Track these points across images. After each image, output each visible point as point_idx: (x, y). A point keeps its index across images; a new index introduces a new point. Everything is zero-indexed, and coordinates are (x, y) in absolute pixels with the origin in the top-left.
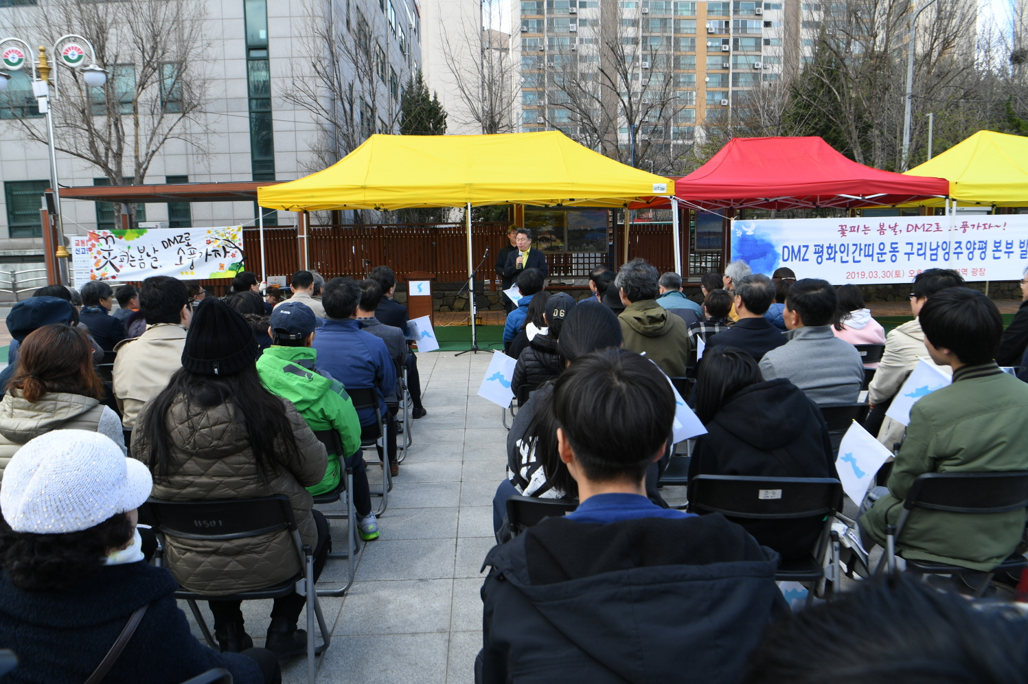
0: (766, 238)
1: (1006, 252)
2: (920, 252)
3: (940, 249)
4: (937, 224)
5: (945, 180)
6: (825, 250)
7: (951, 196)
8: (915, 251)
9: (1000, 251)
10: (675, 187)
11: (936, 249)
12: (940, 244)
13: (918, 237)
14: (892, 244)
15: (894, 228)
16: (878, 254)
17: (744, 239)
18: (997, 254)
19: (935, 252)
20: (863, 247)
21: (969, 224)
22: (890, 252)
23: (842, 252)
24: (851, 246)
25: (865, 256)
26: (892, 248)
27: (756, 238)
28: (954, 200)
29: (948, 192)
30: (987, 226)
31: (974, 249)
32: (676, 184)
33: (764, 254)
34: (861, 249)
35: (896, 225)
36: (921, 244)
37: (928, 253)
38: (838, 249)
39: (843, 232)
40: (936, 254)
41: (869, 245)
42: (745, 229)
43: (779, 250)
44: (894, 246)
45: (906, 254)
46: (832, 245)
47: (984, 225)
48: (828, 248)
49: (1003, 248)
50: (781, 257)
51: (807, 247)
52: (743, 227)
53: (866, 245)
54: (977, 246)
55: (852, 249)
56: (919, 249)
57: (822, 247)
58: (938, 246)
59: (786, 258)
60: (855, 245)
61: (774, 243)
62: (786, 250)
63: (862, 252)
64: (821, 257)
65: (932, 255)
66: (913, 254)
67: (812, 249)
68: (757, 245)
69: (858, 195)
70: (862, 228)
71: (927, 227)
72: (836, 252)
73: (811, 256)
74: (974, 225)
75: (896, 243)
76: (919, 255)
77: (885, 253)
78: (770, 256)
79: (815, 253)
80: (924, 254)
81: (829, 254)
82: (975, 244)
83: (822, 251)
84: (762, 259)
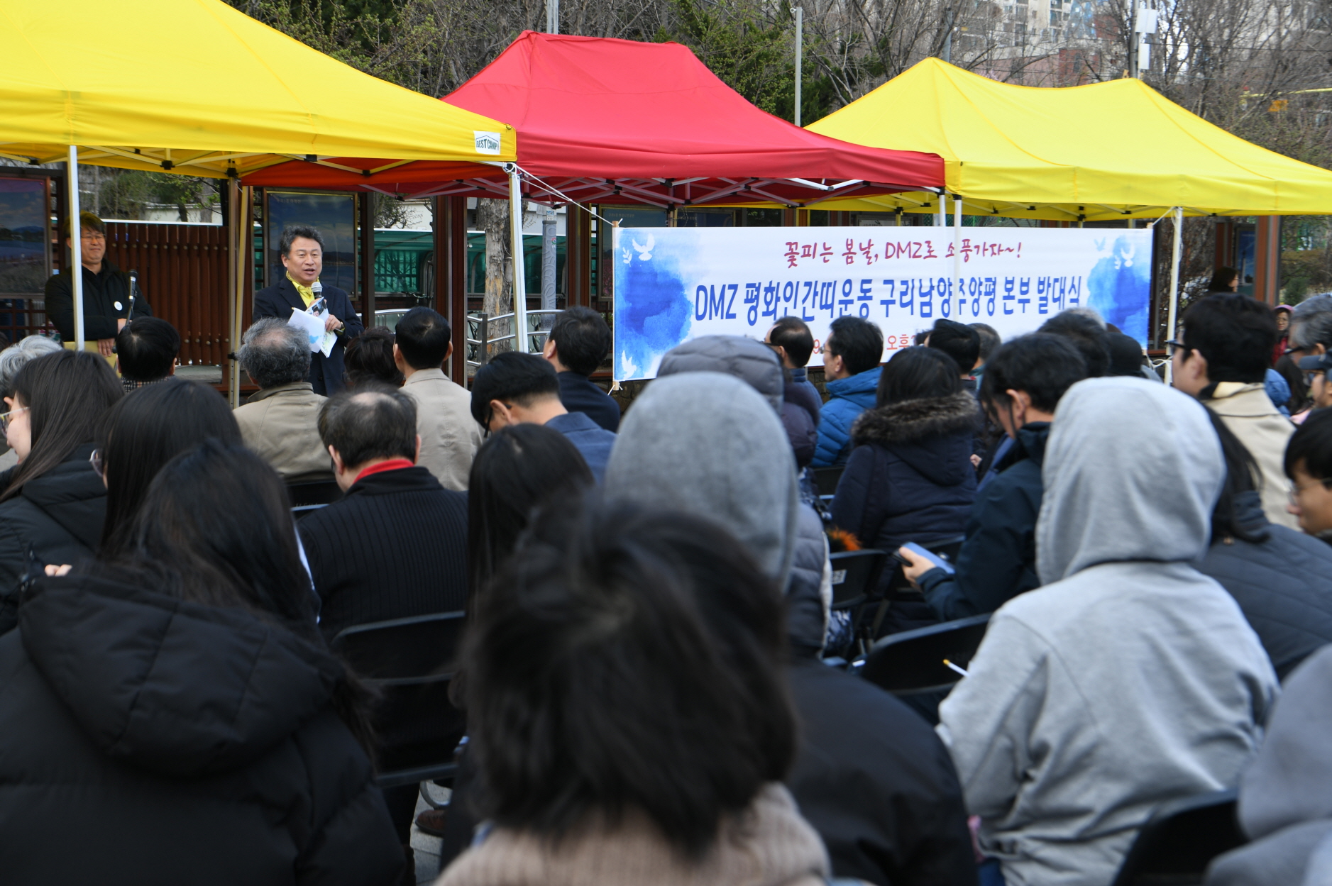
0: (671, 268)
1: (1021, 301)
2: (906, 299)
3: (935, 293)
4: (928, 242)
5: (936, 156)
6: (762, 293)
7: (950, 188)
8: (896, 296)
9: (1013, 298)
10: (519, 144)
11: (929, 293)
12: (935, 283)
13: (902, 268)
14: (864, 282)
15: (866, 251)
16: (841, 302)
17: (636, 270)
18: (1011, 304)
19: (926, 299)
20: (819, 289)
21: (972, 244)
22: (860, 298)
23: (787, 300)
24: (801, 285)
25: (822, 307)
26: (863, 291)
27: (657, 268)
28: (957, 197)
29: (944, 182)
30: (996, 249)
31: (980, 293)
32: (520, 135)
33: (666, 304)
34: (816, 294)
35: (870, 245)
36: (904, 283)
37: (918, 300)
38: (781, 294)
39: (792, 256)
40: (929, 304)
41: (830, 284)
42: (638, 248)
43: (690, 295)
44: (866, 286)
45: (883, 302)
46: (774, 285)
47: (992, 246)
48: (769, 289)
49: (1016, 292)
50: (694, 310)
51: (734, 287)
52: (635, 244)
53: (824, 285)
54: (983, 289)
55: (803, 291)
56: (903, 294)
57: (758, 289)
58: (932, 287)
59: (701, 313)
60: (808, 284)
61: (684, 280)
62: (702, 293)
63: (818, 298)
64: (754, 308)
65: (923, 304)
66: (893, 302)
67: (742, 293)
68: (656, 285)
69: (819, 181)
70: (820, 250)
71: (914, 248)
72: (778, 299)
73: (740, 308)
74: (977, 247)
75: (869, 281)
76: (903, 305)
77: (851, 302)
78: (676, 307)
79: (747, 301)
80: (911, 303)
81: (768, 304)
82: (981, 284)
83: (757, 297)
84: (664, 315)
